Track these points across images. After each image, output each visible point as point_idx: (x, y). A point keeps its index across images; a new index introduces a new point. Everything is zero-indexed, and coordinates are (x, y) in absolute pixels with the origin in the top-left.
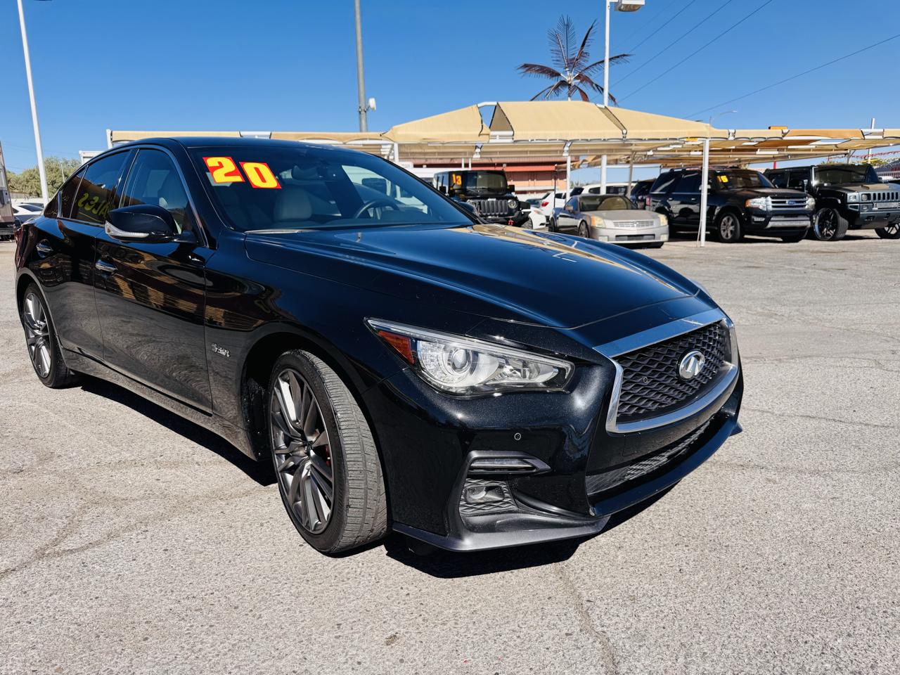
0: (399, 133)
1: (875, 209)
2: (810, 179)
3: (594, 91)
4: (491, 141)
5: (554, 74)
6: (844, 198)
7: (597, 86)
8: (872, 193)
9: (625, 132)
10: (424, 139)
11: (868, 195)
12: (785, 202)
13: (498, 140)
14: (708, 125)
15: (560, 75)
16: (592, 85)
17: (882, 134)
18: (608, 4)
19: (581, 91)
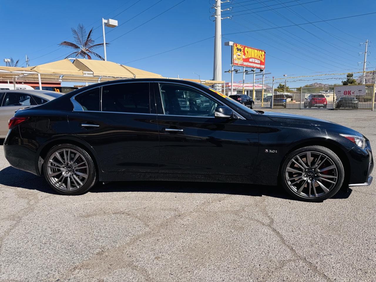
0: (41, 69)
1: (204, 105)
2: (183, 95)
3: (95, 57)
4: (84, 75)
5: (77, 47)
6: (196, 102)
7: (97, 54)
8: (203, 100)
9: (135, 76)
10: (54, 72)
11: (202, 101)
12: (182, 103)
13: (87, 75)
14: (161, 75)
15: (79, 48)
16: (95, 55)
17: (205, 82)
18: (103, 23)
19: (88, 55)
